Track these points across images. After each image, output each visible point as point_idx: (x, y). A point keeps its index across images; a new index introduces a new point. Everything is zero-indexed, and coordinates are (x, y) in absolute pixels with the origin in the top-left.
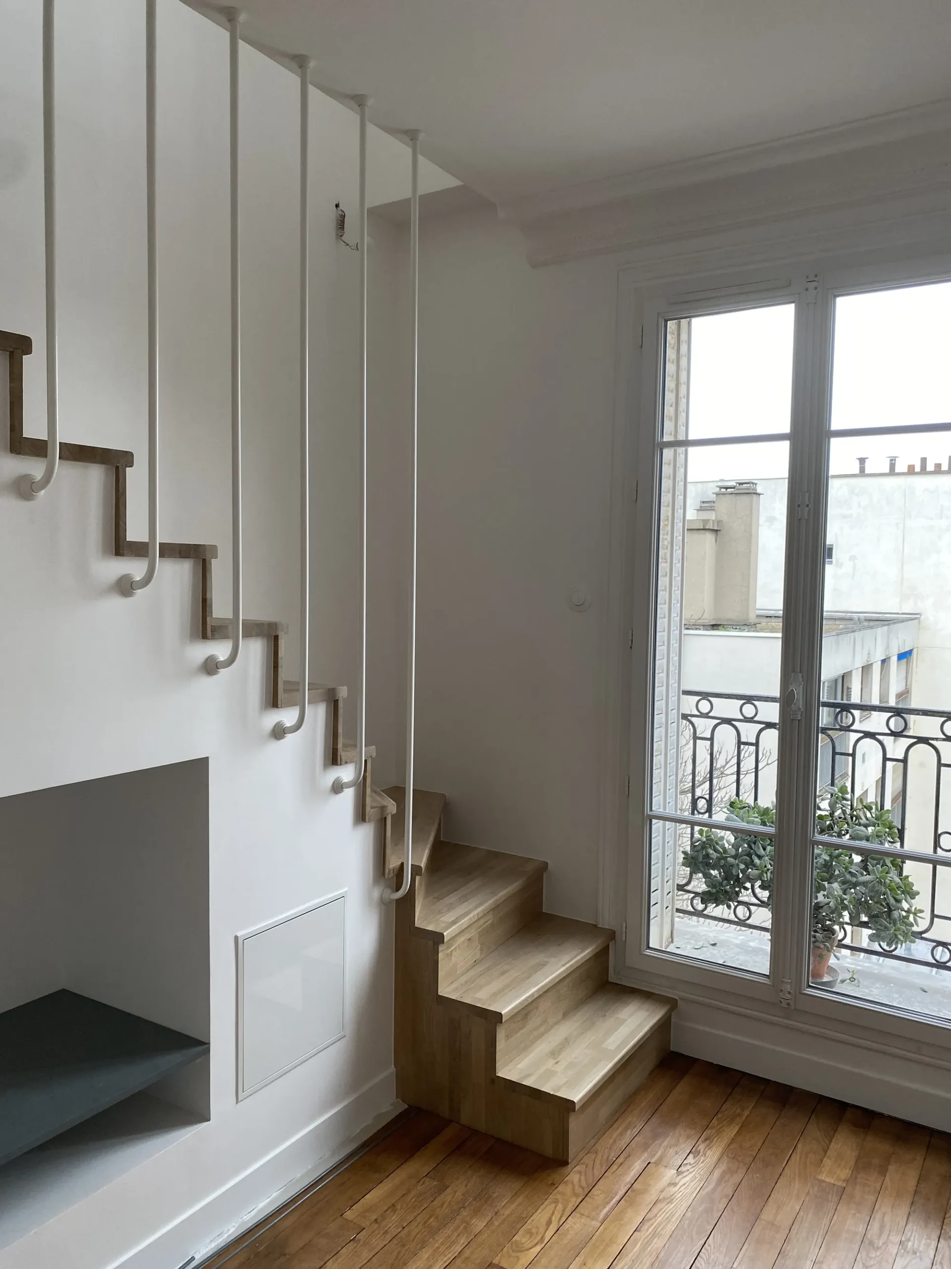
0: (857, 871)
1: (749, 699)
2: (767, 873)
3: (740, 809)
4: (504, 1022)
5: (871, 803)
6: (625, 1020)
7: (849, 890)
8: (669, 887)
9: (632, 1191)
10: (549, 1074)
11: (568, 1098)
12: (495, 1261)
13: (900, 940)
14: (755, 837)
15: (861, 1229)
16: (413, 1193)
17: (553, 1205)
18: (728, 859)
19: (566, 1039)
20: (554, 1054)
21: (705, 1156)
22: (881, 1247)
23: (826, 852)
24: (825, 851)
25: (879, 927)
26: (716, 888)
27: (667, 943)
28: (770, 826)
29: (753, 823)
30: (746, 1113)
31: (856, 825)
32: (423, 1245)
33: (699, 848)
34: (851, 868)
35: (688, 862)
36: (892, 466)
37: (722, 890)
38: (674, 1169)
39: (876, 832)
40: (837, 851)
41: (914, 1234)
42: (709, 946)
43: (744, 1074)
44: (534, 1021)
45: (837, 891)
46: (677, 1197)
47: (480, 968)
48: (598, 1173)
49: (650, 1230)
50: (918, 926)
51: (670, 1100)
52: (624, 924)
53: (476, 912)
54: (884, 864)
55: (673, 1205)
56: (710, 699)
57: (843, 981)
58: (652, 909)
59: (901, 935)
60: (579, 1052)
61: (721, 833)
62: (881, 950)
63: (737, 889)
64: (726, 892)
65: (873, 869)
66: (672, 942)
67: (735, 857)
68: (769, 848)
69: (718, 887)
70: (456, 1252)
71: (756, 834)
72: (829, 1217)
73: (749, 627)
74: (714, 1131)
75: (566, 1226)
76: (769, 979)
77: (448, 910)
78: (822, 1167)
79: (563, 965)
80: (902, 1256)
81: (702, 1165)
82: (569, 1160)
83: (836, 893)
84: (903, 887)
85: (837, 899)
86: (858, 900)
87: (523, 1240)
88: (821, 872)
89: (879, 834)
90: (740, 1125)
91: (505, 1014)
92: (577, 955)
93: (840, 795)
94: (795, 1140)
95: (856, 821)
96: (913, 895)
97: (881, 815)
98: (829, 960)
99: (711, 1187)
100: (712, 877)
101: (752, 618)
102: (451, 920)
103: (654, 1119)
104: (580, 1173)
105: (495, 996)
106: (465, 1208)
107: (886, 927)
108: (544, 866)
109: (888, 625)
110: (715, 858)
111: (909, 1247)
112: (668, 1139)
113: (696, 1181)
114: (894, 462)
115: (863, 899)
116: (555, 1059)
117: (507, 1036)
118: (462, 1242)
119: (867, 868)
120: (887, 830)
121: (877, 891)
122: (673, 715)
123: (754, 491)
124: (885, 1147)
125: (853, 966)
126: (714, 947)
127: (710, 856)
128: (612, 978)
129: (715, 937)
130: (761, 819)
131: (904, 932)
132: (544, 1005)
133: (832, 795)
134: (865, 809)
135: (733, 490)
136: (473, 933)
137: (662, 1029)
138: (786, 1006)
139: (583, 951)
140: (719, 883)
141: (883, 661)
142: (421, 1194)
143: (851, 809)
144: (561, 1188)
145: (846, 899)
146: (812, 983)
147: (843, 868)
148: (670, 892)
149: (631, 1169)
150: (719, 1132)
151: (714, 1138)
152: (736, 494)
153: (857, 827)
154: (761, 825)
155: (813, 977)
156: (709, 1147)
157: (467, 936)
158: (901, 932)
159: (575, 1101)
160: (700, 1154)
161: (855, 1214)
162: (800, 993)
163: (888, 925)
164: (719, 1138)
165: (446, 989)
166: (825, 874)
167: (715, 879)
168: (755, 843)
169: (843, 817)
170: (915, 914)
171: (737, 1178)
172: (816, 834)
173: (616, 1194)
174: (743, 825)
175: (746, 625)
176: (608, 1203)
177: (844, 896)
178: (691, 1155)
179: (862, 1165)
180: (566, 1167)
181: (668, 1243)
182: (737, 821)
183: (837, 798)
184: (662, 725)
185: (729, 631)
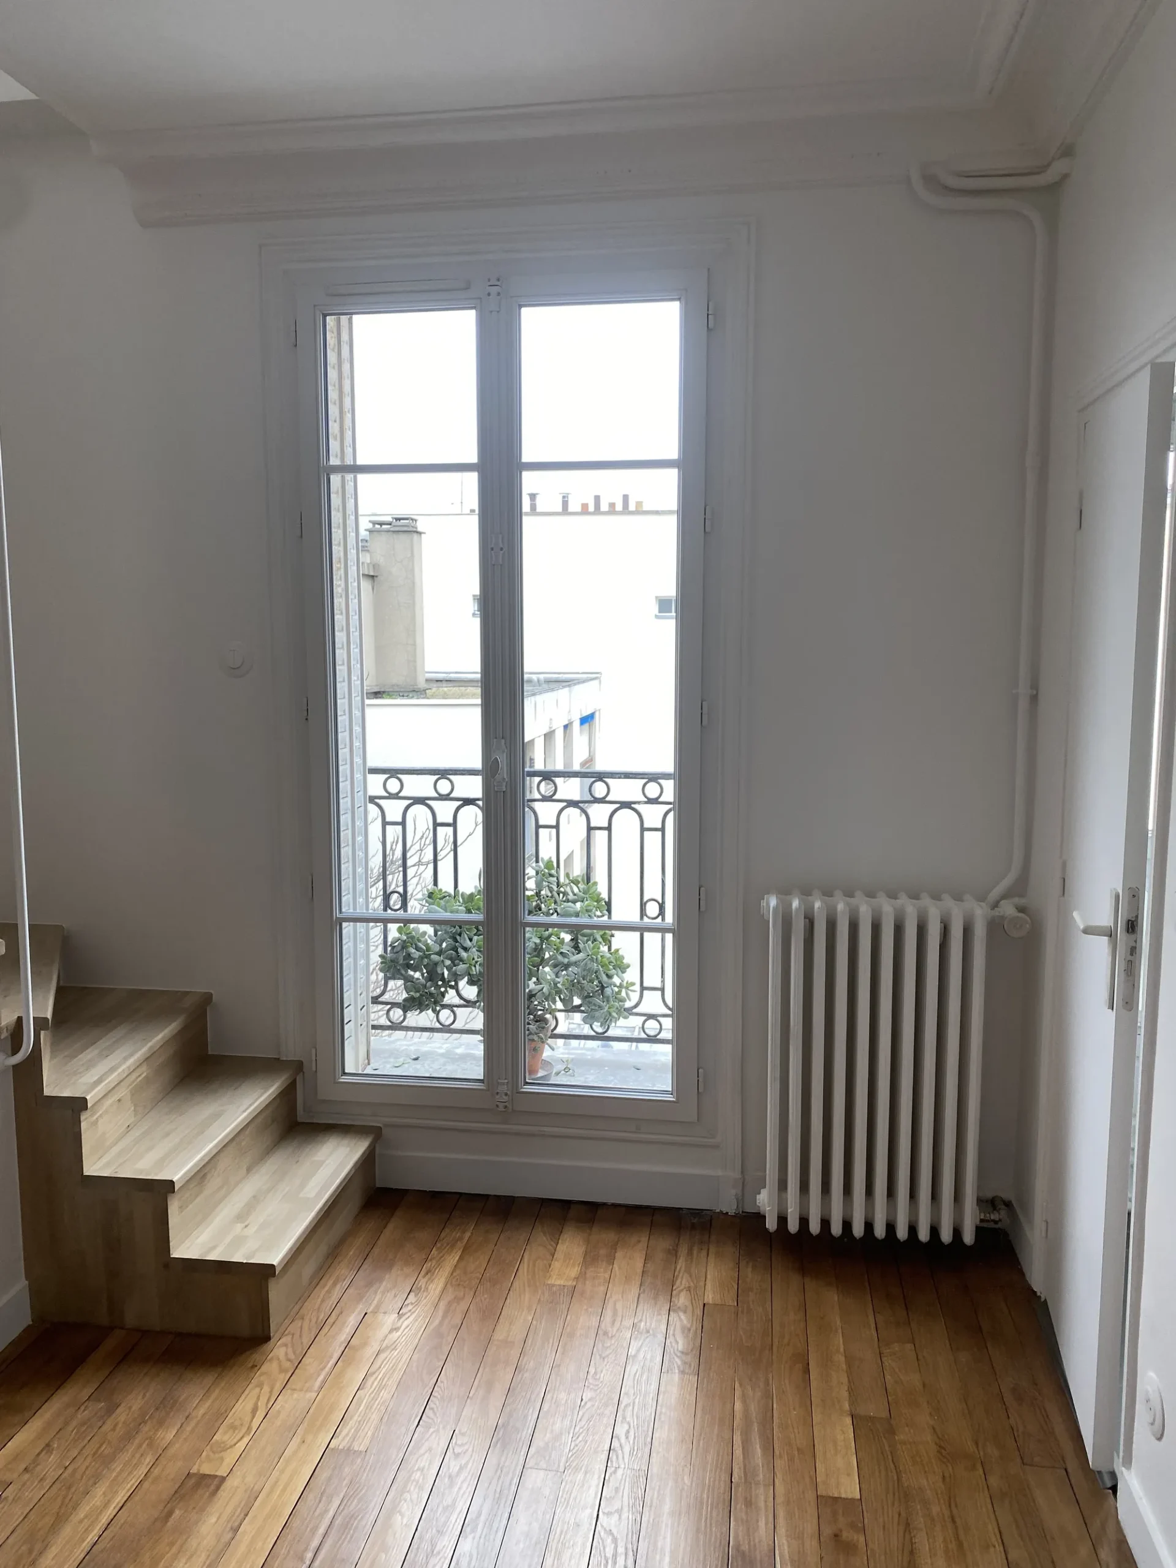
0: (568, 951)
1: (443, 773)
2: (475, 966)
3: (441, 899)
4: (179, 1189)
5: (578, 876)
6: (323, 1162)
7: (560, 972)
8: (362, 1000)
9: (348, 1349)
10: (239, 1241)
11: (265, 1263)
12: (194, 1470)
13: (614, 1017)
14: (460, 927)
15: (594, 1321)
16: (74, 1423)
17: (257, 1390)
18: (432, 956)
19: (254, 1197)
20: (242, 1217)
21: (427, 1291)
22: (615, 1335)
23: (536, 935)
24: (534, 934)
25: (593, 1007)
26: (419, 992)
27: (363, 1066)
28: (475, 913)
29: (457, 913)
30: (467, 1235)
31: (564, 902)
32: (97, 1478)
33: (399, 948)
34: (562, 948)
35: (387, 966)
36: (565, 504)
37: (426, 993)
38: (395, 1313)
39: (586, 907)
40: (547, 932)
41: (645, 1313)
42: (410, 1061)
43: (461, 1194)
44: (214, 1182)
45: (549, 975)
46: (401, 1342)
47: (136, 1133)
48: (306, 1341)
49: (375, 1384)
50: (630, 1000)
51: (380, 1242)
52: (314, 1051)
53: (124, 1067)
54: (595, 940)
55: (397, 1352)
56: (399, 776)
57: (557, 1074)
58: (346, 1027)
59: (615, 1012)
60: (273, 1208)
61: (423, 928)
62: (593, 1034)
63: (443, 989)
64: (431, 994)
65: (585, 947)
66: (369, 1064)
67: (439, 953)
68: (475, 938)
69: (422, 990)
70: (141, 1475)
71: (461, 924)
72: (562, 1320)
73: (419, 693)
74: (434, 1262)
75: (277, 1407)
76: (483, 1083)
77: (87, 1070)
78: (551, 1271)
79: (244, 1111)
80: (636, 1338)
81: (425, 1301)
82: (271, 1335)
83: (549, 977)
84: (614, 962)
85: (551, 984)
86: (571, 981)
87: (226, 1438)
88: (532, 957)
89: (589, 908)
90: (461, 1250)
91: (177, 1181)
92: (261, 1096)
93: (546, 871)
94: (521, 1251)
95: (563, 897)
96: (622, 968)
97: (589, 889)
98: (543, 1053)
99: (437, 1322)
100: (414, 980)
101: (422, 684)
102: (92, 1081)
103: (365, 1266)
104: (286, 1345)
105: (161, 1163)
106: (145, 1422)
107: (600, 1007)
108: (207, 999)
109: (569, 686)
110: (417, 957)
111: (642, 1327)
112: (384, 1283)
113: (420, 1319)
114: (566, 499)
115: (575, 981)
116: (242, 1222)
117: (181, 1207)
118: (148, 1460)
119: (578, 947)
120: (596, 903)
121: (590, 969)
122: (359, 797)
123: (415, 529)
124: (610, 1236)
125: (566, 1056)
126: (416, 1061)
127: (412, 955)
128: (301, 1117)
129: (416, 1050)
130: (465, 907)
131: (617, 1008)
132: (224, 1163)
133: (537, 873)
134: (572, 884)
135: (389, 526)
136: (123, 1092)
137: (367, 1163)
138: (504, 1110)
139: (266, 1089)
140: (422, 985)
141: (566, 727)
142: (83, 1424)
143: (558, 886)
144: (264, 1368)
145: (559, 982)
146: (529, 1080)
147: (555, 949)
148: (363, 1007)
149: (346, 1325)
150: (439, 1264)
151: (436, 1269)
152: (394, 532)
153: (565, 903)
154: (466, 913)
155: (530, 1074)
156: (431, 1280)
157: (116, 1097)
158: (614, 1009)
159: (275, 1263)
160: (423, 1289)
161: (587, 1309)
162: (517, 1093)
163: (602, 1003)
164: (441, 1267)
165: (94, 1166)
166: (536, 958)
167: (418, 981)
168: (460, 935)
169: (550, 895)
170: (627, 988)
171: (464, 1306)
172: (526, 916)
173: (331, 1357)
174: (447, 916)
175: (414, 691)
176: (322, 1369)
177: (557, 979)
178: (412, 1294)
179: (590, 1259)
180: (268, 1343)
181: (396, 1392)
182: (440, 912)
183: (544, 875)
184: (348, 811)
185: (395, 698)
